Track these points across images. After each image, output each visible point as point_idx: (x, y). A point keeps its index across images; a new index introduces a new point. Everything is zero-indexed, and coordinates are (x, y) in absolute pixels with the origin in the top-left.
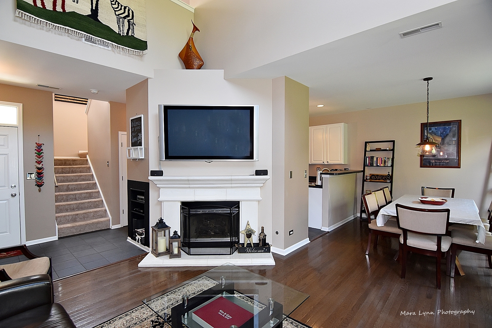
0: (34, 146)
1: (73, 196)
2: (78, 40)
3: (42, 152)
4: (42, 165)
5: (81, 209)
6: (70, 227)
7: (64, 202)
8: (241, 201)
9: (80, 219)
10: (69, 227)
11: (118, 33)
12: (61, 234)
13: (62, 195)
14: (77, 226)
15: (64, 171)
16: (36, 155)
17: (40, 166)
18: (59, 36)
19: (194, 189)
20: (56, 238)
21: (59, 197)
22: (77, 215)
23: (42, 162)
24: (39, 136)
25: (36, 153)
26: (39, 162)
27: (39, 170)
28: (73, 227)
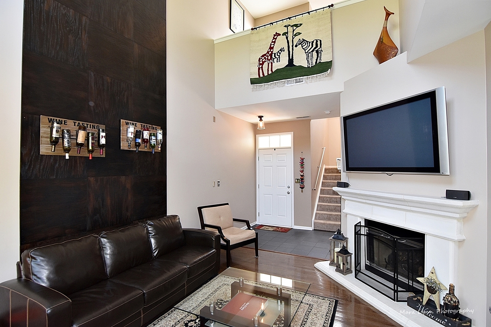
0: (299, 160)
1: (335, 199)
2: (283, 86)
3: (304, 164)
4: (303, 173)
5: (337, 211)
6: (323, 223)
7: (328, 203)
8: (426, 234)
9: (333, 219)
10: (321, 223)
11: (307, 67)
12: (316, 227)
13: (327, 197)
14: (327, 224)
15: (336, 178)
16: (300, 166)
17: (302, 174)
18: (273, 89)
19: (371, 206)
20: (311, 229)
21: (325, 199)
22: (331, 215)
23: (303, 171)
24: (302, 152)
25: (300, 165)
26: (302, 171)
27: (302, 177)
28: (324, 224)
